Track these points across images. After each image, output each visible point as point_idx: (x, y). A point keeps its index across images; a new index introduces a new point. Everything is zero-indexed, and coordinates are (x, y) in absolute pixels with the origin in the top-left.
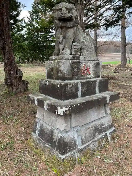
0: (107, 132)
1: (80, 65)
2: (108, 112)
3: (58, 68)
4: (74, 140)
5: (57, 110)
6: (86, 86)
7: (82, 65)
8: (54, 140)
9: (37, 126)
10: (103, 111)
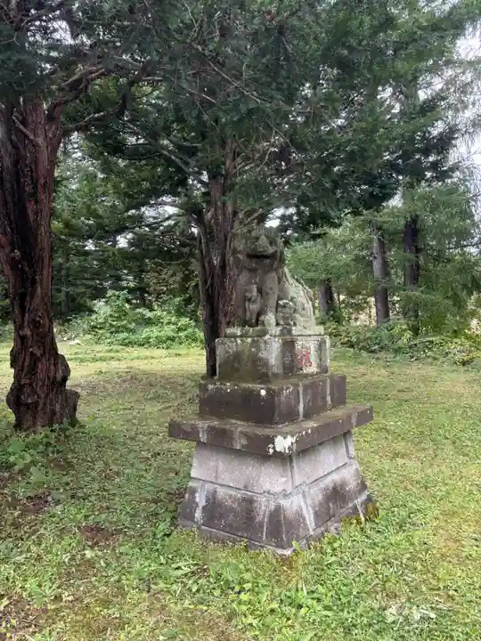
0: (356, 501)
1: (294, 347)
2: (353, 452)
3: (257, 354)
4: (300, 515)
5: (274, 444)
6: (310, 391)
7: (298, 346)
8: (259, 519)
9: (197, 500)
10: (343, 450)
